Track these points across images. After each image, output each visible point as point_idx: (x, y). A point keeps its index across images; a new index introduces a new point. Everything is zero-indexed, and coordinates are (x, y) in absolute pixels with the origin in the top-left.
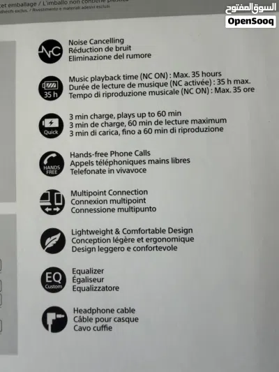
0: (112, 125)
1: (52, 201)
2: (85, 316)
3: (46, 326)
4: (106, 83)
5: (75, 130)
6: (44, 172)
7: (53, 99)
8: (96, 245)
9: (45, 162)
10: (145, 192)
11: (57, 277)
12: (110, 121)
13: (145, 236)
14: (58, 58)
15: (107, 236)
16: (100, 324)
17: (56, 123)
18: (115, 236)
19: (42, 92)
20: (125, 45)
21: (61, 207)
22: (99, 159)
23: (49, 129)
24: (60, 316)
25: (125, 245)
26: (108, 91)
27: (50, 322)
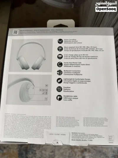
0: (73, 57)
1: (60, 72)
2: (66, 97)
3: (57, 99)
4: (72, 48)
5: (65, 58)
6: (58, 66)
7: (60, 51)
8: (69, 82)
9: (58, 64)
10: (80, 71)
11: (60, 89)
12: (73, 56)
13: (80, 80)
14: (62, 43)
15: (71, 80)
16: (69, 99)
17: (61, 56)
18: (73, 80)
19: (58, 49)
20: (76, 41)
21: (62, 74)
22: (70, 64)
23: (60, 57)
24: (60, 97)
25: (75, 82)
26: (72, 50)
27: (58, 98)
